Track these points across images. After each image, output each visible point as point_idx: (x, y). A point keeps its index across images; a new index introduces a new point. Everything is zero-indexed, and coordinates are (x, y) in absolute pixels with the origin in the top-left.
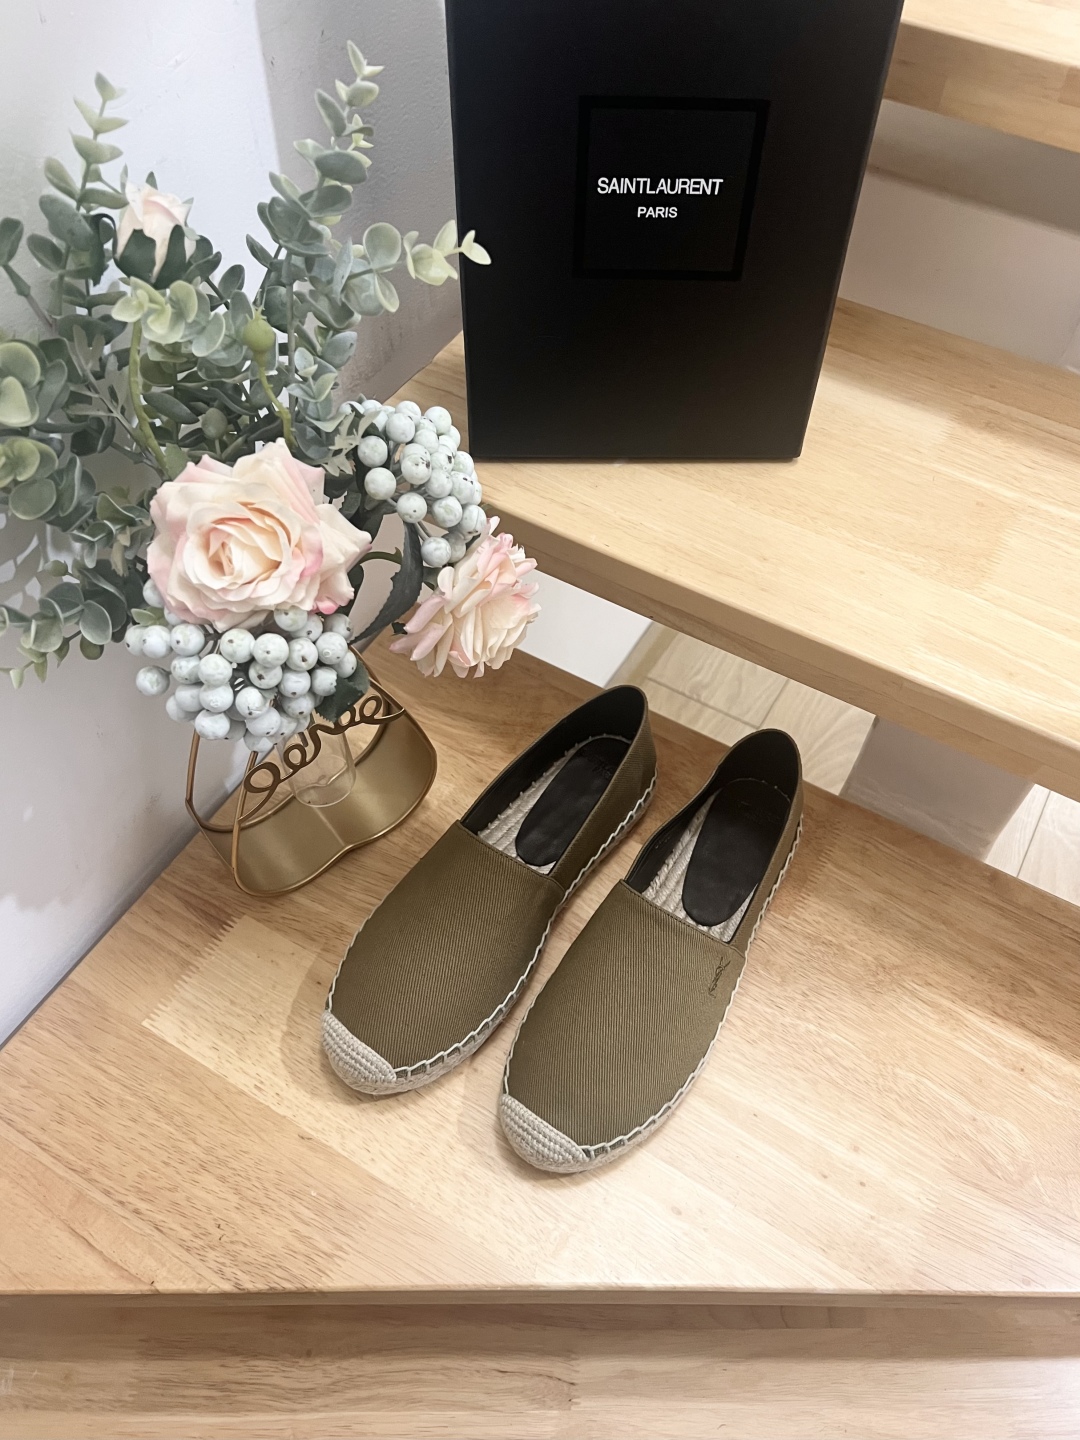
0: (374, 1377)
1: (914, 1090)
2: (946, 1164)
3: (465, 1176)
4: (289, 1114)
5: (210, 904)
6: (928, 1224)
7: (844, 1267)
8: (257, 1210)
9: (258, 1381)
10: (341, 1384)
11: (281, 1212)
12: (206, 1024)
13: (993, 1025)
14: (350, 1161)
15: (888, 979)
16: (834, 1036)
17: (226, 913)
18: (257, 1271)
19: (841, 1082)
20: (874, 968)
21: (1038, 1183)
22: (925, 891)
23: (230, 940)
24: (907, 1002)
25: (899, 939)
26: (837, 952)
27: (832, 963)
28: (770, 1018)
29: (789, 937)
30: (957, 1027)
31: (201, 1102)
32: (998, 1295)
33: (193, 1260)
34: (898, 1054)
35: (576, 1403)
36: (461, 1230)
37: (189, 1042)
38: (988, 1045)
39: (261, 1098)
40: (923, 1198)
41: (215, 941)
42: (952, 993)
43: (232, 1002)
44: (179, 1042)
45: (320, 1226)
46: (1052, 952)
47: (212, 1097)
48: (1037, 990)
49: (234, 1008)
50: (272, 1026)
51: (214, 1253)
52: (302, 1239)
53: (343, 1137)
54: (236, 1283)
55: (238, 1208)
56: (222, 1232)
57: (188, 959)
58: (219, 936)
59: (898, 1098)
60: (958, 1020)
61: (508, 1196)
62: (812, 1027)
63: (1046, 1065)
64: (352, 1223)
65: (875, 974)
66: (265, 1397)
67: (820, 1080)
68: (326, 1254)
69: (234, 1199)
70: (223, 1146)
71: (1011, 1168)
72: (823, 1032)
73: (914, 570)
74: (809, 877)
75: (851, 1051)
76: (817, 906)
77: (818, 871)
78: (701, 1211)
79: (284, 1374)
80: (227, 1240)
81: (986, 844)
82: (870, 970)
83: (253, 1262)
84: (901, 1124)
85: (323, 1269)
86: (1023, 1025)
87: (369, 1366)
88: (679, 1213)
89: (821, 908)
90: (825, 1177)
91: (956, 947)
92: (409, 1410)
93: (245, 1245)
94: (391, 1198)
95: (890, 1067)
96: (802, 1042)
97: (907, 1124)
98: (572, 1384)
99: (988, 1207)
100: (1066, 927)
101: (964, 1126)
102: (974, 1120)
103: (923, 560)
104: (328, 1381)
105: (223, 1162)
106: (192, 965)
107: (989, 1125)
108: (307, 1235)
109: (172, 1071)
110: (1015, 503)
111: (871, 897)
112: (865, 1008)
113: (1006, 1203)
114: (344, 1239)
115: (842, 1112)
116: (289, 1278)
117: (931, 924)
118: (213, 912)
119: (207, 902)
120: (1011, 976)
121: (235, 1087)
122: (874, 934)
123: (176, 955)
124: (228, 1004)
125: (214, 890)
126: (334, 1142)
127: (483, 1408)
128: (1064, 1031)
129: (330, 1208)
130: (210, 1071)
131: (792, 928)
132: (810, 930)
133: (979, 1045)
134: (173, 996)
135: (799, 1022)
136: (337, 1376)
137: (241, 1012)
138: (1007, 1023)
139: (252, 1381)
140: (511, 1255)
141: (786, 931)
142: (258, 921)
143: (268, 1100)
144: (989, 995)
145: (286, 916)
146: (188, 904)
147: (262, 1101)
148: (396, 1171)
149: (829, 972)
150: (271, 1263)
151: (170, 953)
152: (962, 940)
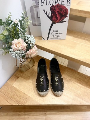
0: (31, 113)
2: (74, 95)
11: (22, 99)
19: (66, 88)
20: (69, 80)
24: (71, 82)
31: (16, 91)
33: (15, 103)
35: (47, 115)
42: (75, 81)
48: (82, 81)
55: (19, 99)
59: (70, 90)
66: (22, 115)
73: (69, 48)
74: (64, 73)
91: (75, 78)
92: (34, 116)
101: (76, 92)
108: (24, 101)
109: (14, 89)
117: (73, 76)
128: (84, 84)
134: (14, 83)
136: (28, 113)
149: (65, 80)
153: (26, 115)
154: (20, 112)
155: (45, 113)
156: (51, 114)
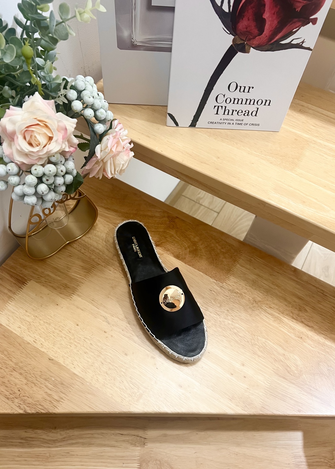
0: (78, 436)
1: (264, 345)
2: (274, 370)
3: (107, 373)
4: (45, 351)
5: (20, 276)
6: (267, 391)
7: (237, 406)
8: (33, 385)
9: (38, 437)
10: (66, 438)
11: (41, 386)
12: (17, 319)
13: (292, 322)
14: (67, 368)
15: (257, 305)
16: (237, 325)
17: (25, 279)
18: (32, 406)
19: (239, 342)
20: (252, 302)
21: (305, 377)
22: (271, 275)
23: (26, 289)
24: (263, 314)
25: (262, 292)
26: (239, 296)
27: (238, 299)
28: (216, 319)
29: (224, 291)
30: (280, 323)
31: (14, 346)
32: (290, 415)
33: (10, 403)
34: (259, 332)
35: (147, 445)
36: (105, 392)
37: (11, 325)
38: (290, 329)
39: (35, 345)
40: (265, 382)
41: (20, 289)
42: (279, 311)
43: (26, 311)
44: (7, 325)
45: (55, 390)
46: (314, 297)
47: (18, 345)
48: (308, 310)
49: (27, 313)
50: (40, 320)
51: (18, 400)
52: (49, 395)
53: (64, 359)
54: (25, 411)
55: (26, 384)
56: (20, 393)
57: (11, 296)
58: (23, 288)
59: (258, 347)
60: (280, 320)
61: (122, 380)
62: (230, 322)
63: (309, 336)
64: (66, 389)
65: (252, 304)
66: (39, 442)
67: (231, 340)
68: (57, 400)
69: (25, 381)
70: (21, 362)
71: (296, 372)
72: (233, 324)
73: (271, 163)
74: (231, 270)
75: (243, 331)
76: (233, 279)
77: (234, 267)
78: (189, 386)
79: (47, 435)
80: (22, 395)
81: (293, 258)
82: (251, 302)
83: (31, 403)
84: (259, 356)
85: (55, 406)
86: (302, 322)
87: (76, 432)
88: (181, 387)
89: (235, 280)
90: (232, 374)
91: (281, 295)
92: (89, 447)
93: (28, 397)
94: (80, 381)
95: (256, 336)
96: (226, 327)
97: (261, 356)
98: (145, 438)
99: (287, 385)
100: (319, 288)
101: (281, 357)
102: (284, 355)
103: (275, 159)
104: (62, 437)
105: (21, 368)
106: (12, 298)
107: (289, 357)
108: (50, 393)
109: (4, 335)
110: (308, 139)
111: (252, 277)
112: (248, 316)
113: (293, 384)
114: (63, 395)
115: (239, 352)
116: (43, 408)
117: (272, 286)
118: (20, 279)
119: (18, 275)
120: (299, 305)
121: (26, 341)
122: (253, 290)
123: (7, 294)
124: (25, 312)
125: (21, 271)
126: (61, 361)
127: (114, 447)
128: (317, 324)
129: (59, 384)
130: (17, 335)
131: (225, 287)
132: (231, 288)
133: (287, 329)
134: (5, 309)
135: (225, 320)
136: (65, 436)
137: (29, 315)
138: (296, 321)
139: (36, 437)
140: (122, 401)
141: (222, 288)
142: (37, 282)
143: (38, 346)
144: (291, 312)
145: (46, 281)
146: (11, 276)
147: (36, 347)
148: (82, 371)
149: (237, 303)
150: (37, 403)
151: (4, 293)
152: (283, 292)
153: (54, 441)
154: (30, 427)
155: (140, 433)
156: (165, 442)
